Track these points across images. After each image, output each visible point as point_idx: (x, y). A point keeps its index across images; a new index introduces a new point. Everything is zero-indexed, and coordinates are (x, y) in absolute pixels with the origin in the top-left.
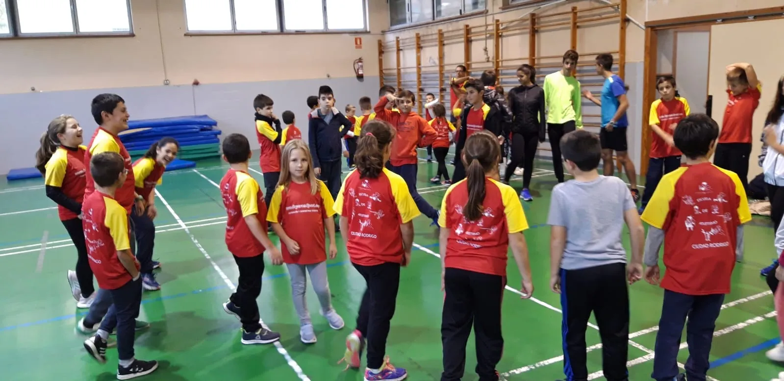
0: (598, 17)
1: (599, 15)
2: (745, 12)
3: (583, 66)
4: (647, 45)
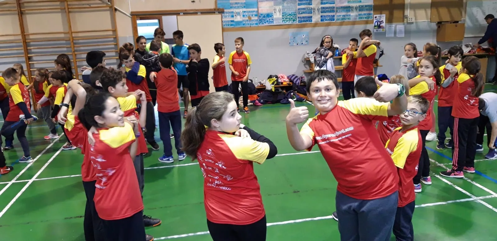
0: (88, 6)
1: (88, 5)
2: (196, 10)
3: (79, 40)
4: (135, 26)
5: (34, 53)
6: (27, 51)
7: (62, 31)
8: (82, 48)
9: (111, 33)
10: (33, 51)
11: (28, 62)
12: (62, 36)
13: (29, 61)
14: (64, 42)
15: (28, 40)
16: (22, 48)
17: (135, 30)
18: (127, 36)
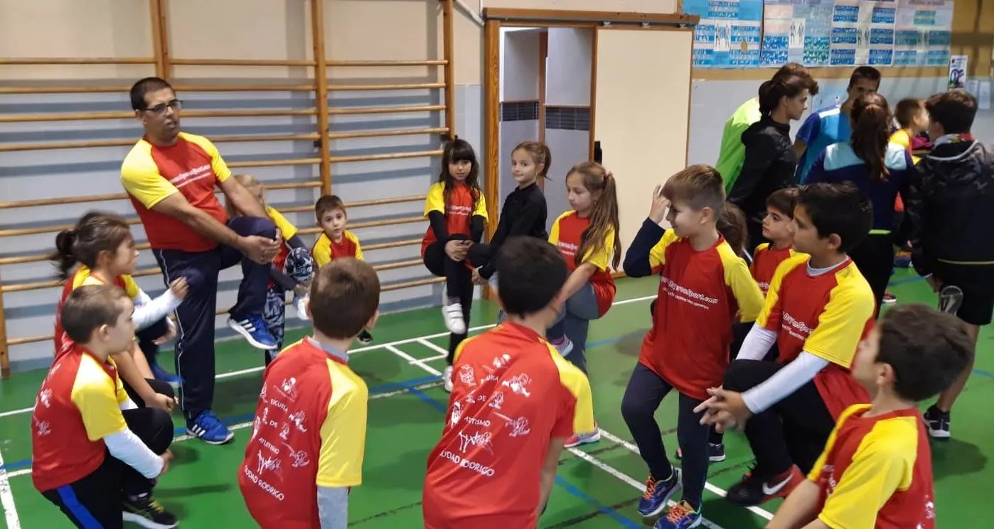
2: (641, 16)
4: (495, 53)
9: (423, 72)
17: (495, 66)
18: (467, 85)
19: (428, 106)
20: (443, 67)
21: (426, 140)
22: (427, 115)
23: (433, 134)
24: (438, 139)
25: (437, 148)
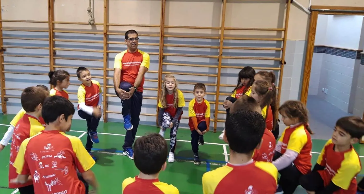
4: (314, 26)
5: (169, 51)
6: (163, 49)
7: (210, 26)
8: (230, 51)
9: (274, 33)
10: (169, 48)
11: (161, 62)
12: (209, 32)
13: (163, 62)
14: (209, 40)
15: (167, 34)
16: (158, 44)
17: (313, 32)
18: (297, 40)
19: (274, 48)
20: (284, 31)
21: (272, 63)
22: (274, 52)
23: (276, 61)
24: (278, 63)
25: (278, 67)
